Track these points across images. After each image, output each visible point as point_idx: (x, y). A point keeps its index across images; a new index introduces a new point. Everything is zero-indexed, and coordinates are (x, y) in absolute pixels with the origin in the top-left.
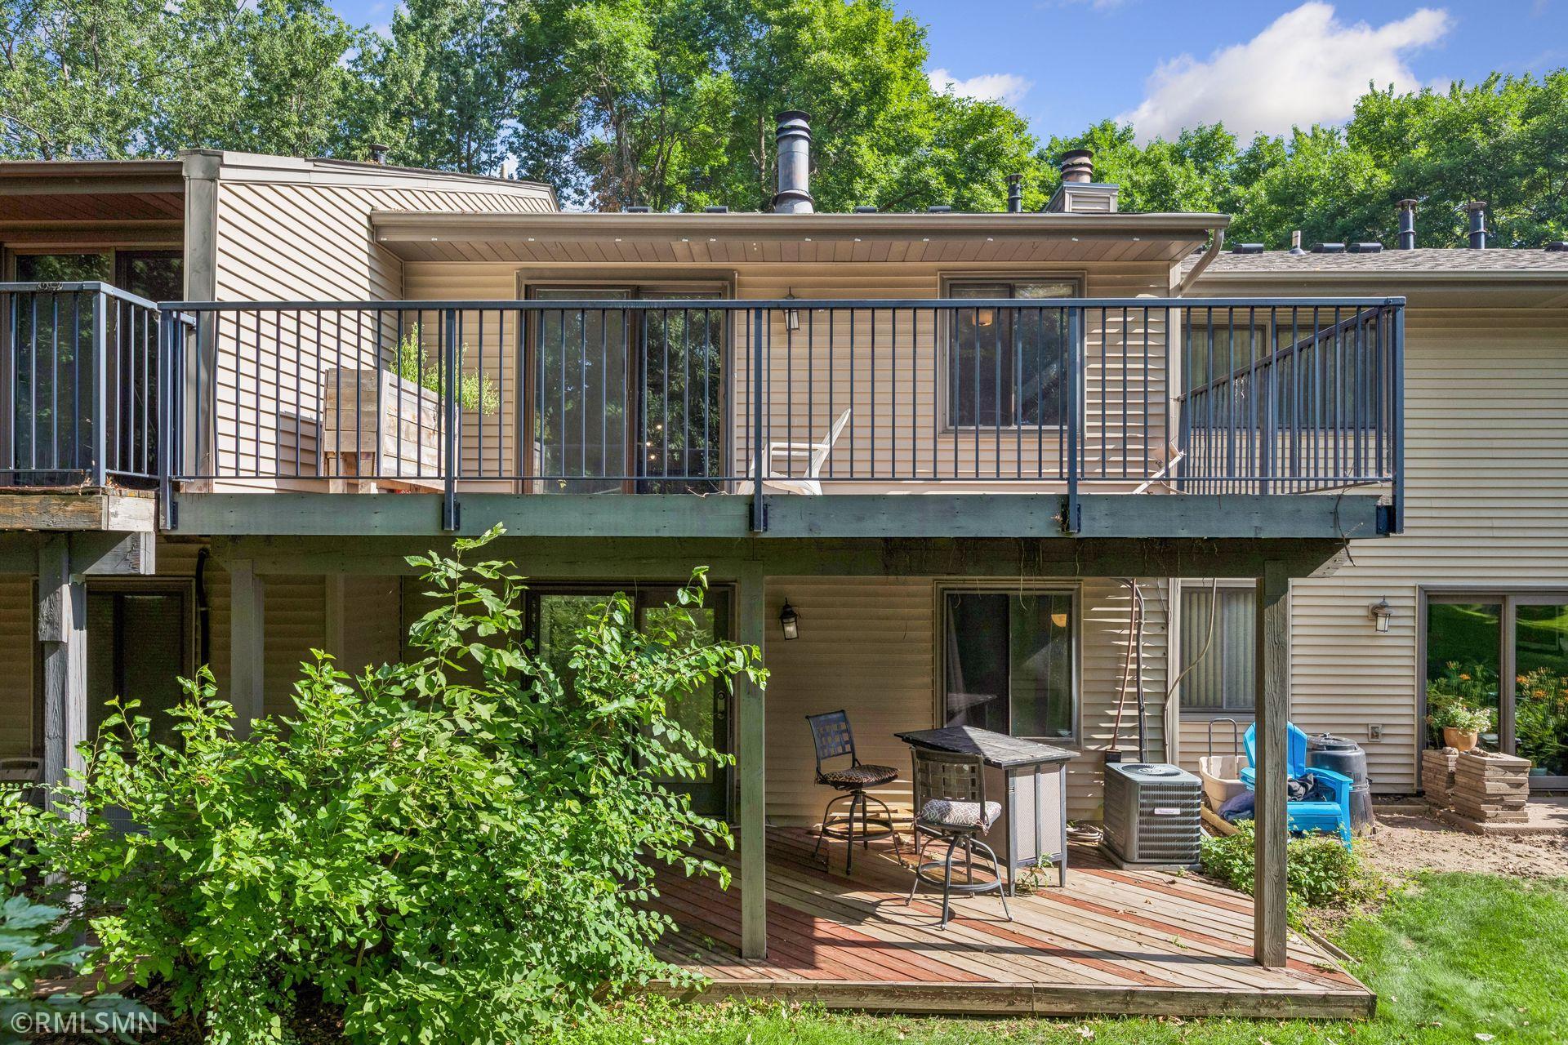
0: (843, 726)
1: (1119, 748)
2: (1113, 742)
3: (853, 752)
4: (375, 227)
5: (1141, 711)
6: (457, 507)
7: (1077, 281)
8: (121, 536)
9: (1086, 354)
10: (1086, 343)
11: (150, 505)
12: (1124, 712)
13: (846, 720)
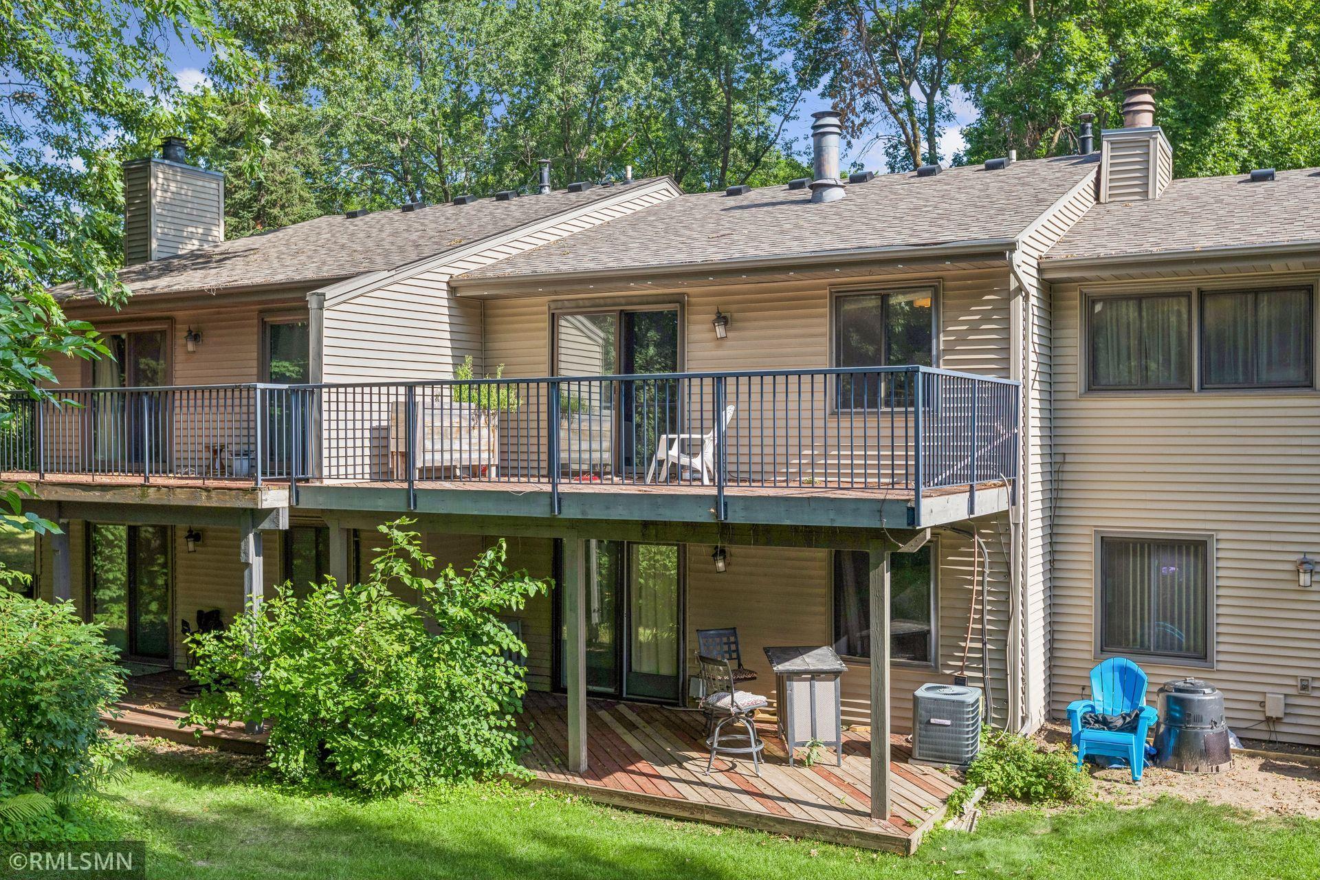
0: (732, 639)
1: (967, 673)
2: (961, 668)
3: (738, 658)
4: (452, 289)
5: (984, 644)
6: (415, 497)
7: (936, 288)
8: (270, 511)
9: (942, 347)
10: (942, 338)
11: (286, 493)
12: (969, 644)
13: (735, 635)
